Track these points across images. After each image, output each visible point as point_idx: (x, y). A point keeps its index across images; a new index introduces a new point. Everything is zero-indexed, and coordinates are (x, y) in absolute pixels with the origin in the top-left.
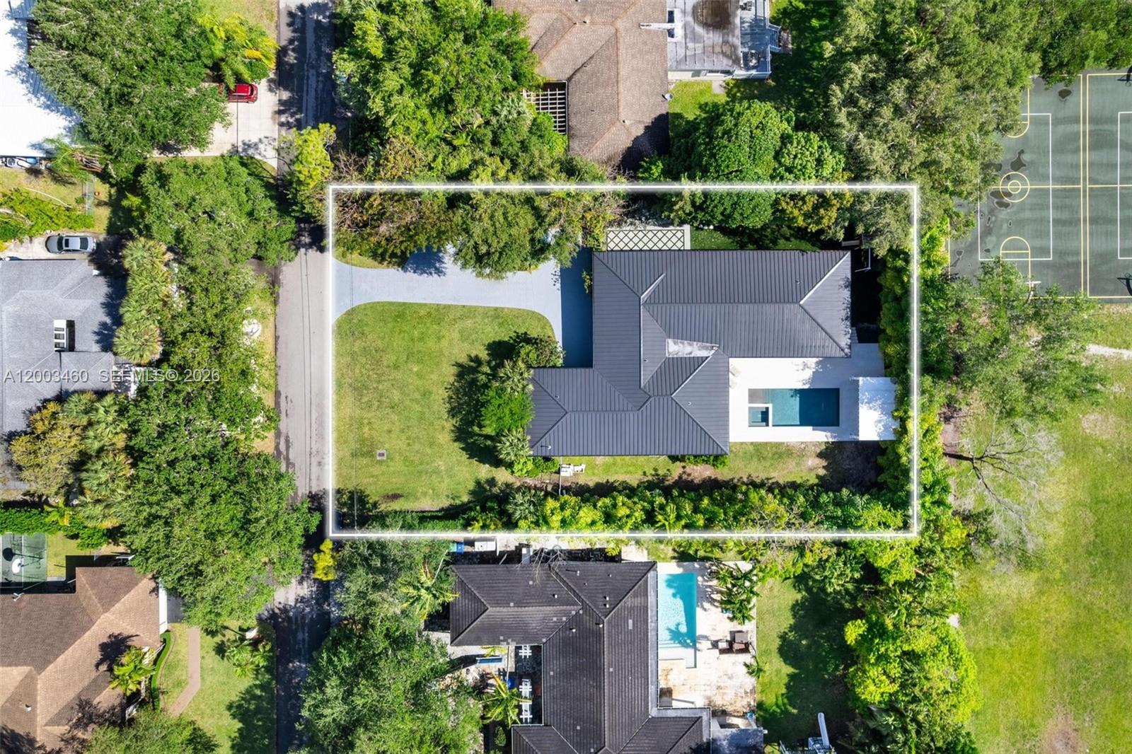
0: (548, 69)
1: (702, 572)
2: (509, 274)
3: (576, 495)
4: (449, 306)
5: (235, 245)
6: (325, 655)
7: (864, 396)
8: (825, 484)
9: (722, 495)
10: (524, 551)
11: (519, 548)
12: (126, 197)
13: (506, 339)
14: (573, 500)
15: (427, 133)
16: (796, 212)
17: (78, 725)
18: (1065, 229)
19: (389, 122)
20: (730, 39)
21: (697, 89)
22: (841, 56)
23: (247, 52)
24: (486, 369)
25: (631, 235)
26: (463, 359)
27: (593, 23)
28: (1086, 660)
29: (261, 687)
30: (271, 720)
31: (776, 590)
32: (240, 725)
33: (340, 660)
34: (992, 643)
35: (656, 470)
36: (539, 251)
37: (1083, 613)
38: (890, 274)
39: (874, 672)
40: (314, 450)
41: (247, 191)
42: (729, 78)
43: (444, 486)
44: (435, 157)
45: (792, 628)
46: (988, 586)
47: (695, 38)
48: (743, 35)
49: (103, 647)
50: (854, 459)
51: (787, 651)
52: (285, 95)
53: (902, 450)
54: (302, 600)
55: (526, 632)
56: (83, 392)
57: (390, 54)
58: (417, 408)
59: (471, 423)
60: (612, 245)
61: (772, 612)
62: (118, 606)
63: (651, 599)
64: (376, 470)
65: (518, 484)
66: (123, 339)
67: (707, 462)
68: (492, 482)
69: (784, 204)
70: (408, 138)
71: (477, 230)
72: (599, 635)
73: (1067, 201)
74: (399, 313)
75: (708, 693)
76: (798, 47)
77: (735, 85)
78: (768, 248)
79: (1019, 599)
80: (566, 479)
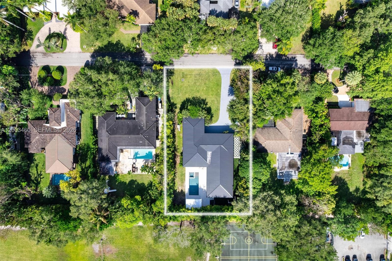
0: (279, 122)
1: (153, 160)
2: (228, 113)
3: (173, 129)
4: (220, 97)
5: (236, 46)
6: (135, 67)
7: (197, 200)
8: (175, 191)
9: (173, 165)
10: (159, 116)
11: (159, 114)
12: (248, 18)
13: (212, 112)
14: (172, 128)
15: (262, 93)
16: (242, 182)
17: (118, 6)
18: (238, 253)
19: (265, 85)
20: (286, 168)
21: (274, 160)
22: (280, 195)
23: (284, 48)
24: (204, 106)
25: (238, 143)
26: (207, 101)
27: (290, 134)
28: (129, 256)
29: (124, 49)
30: (115, 51)
31: (148, 179)
32: (114, 43)
33: (134, 71)
34: (133, 233)
35: (179, 149)
36: (234, 120)
37: (141, 256)
38: (227, 207)
39: (129, 202)
40: (184, 63)
41: (249, 48)
42: (277, 168)
43: (175, 96)
44: (257, 96)
45: (138, 183)
46: (148, 233)
47: (287, 160)
48: (288, 172)
49: (136, 11)
50: (181, 199)
51: (132, 182)
52: (274, 56)
53: (184, 209)
54: (146, 59)
55: (139, 116)
56: (200, 6)
57: (282, 85)
58: (195, 89)
59: (191, 103)
60: (235, 138)
61: (142, 178)
62: (146, 15)
63: (147, 147)
64: (179, 79)
65: (175, 114)
66: (213, 18)
67: (181, 161)
68: (176, 108)
69: (244, 179)
70: (261, 89)
71: (239, 105)
72: (138, 134)
73: (245, 253)
74: (219, 85)
75: (122, 162)
76: (285, 186)
77: (275, 170)
78: (234, 177)
79: (145, 240)
80: (176, 126)
